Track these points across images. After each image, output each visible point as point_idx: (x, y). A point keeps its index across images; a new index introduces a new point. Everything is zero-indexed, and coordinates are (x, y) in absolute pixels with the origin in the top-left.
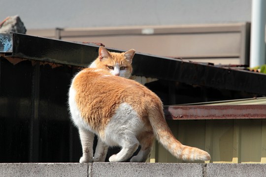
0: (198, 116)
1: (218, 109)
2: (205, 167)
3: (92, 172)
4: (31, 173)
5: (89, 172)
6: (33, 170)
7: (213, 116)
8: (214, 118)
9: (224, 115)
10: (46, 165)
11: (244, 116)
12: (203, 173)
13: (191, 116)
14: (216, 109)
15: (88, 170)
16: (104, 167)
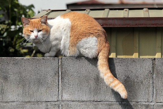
0: (116, 25)
1: (132, 20)
2: (154, 61)
3: (62, 64)
4: (11, 65)
5: (59, 64)
6: (12, 62)
7: (128, 25)
8: (129, 26)
9: (136, 24)
10: (23, 59)
11: (153, 25)
12: (153, 64)
13: (110, 24)
14: (130, 20)
15: (58, 63)
16: (72, 61)
